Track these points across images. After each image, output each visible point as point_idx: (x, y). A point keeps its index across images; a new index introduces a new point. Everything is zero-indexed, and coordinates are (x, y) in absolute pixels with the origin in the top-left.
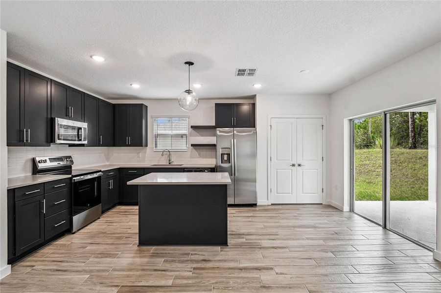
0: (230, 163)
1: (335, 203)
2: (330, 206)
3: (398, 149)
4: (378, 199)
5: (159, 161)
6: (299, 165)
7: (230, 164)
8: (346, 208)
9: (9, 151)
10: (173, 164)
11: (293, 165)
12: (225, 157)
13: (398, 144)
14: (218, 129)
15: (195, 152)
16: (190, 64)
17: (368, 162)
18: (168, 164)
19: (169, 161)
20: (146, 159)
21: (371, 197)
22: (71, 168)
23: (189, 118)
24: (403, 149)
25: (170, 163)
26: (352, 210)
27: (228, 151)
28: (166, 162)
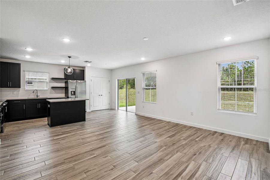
1: (113, 108)
2: (111, 109)
3: (131, 90)
4: (124, 106)
5: (29, 95)
6: (102, 95)
7: (75, 96)
8: (117, 108)
11: (99, 95)
12: (73, 93)
13: (132, 88)
14: (69, 80)
15: (53, 91)
16: (70, 57)
17: (122, 95)
18: (36, 97)
19: (37, 95)
20: (19, 95)
21: (123, 106)
23: (49, 73)
24: (133, 90)
26: (118, 109)
27: (74, 90)
28: (34, 97)
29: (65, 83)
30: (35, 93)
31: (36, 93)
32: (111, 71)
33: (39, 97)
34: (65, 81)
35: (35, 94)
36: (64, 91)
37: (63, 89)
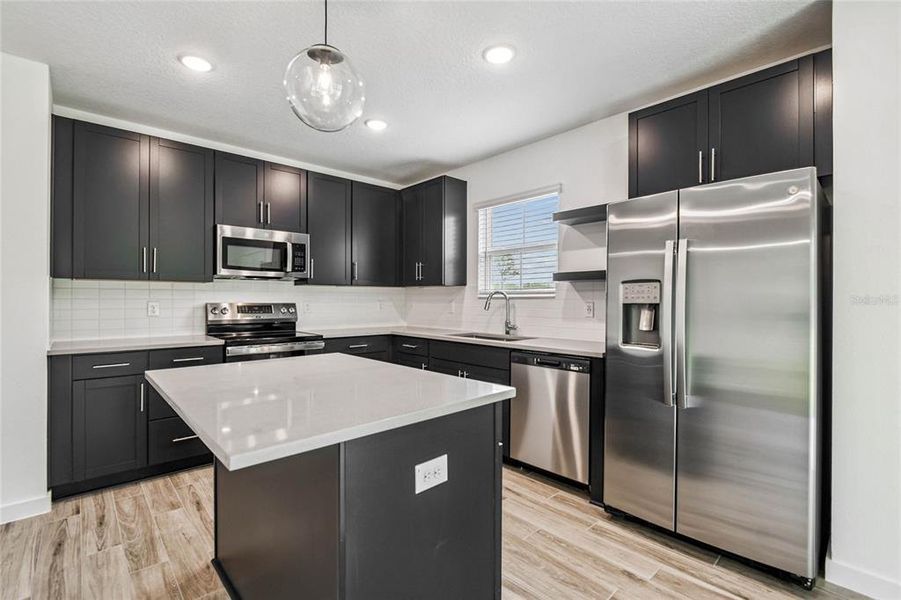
9: (53, 288)
10: (520, 334)
20: (464, 318)
22: (294, 328)
23: (560, 192)
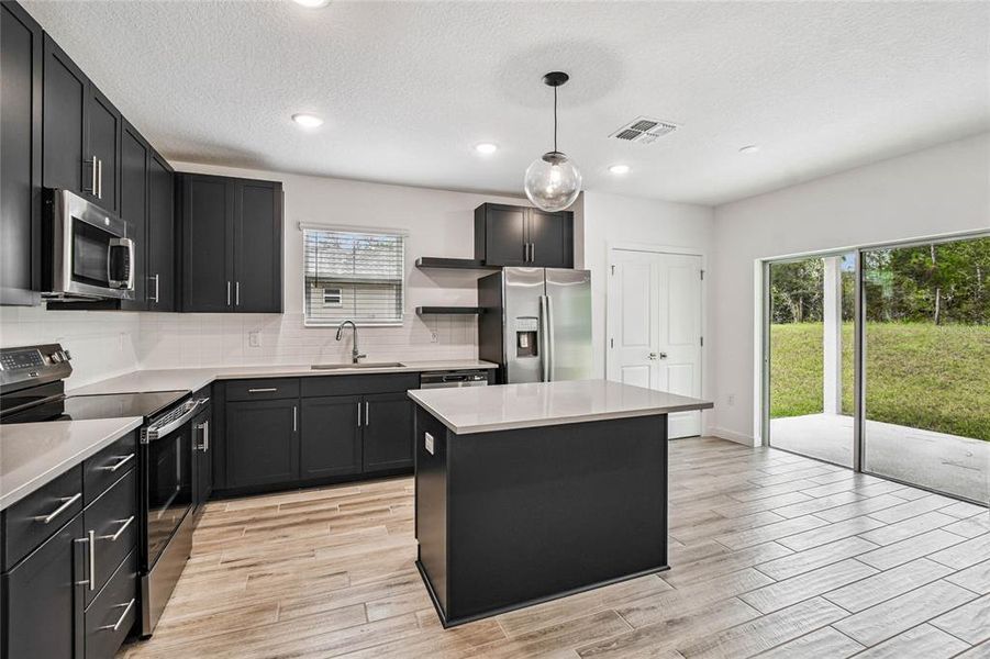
0: (536, 354)
1: (727, 431)
6: (663, 356)
7: (538, 358)
8: (758, 441)
11: (653, 357)
12: (525, 342)
14: (506, 269)
15: (424, 330)
16: (556, 79)
18: (350, 362)
19: (355, 353)
25: (355, 361)
26: (766, 444)
27: (533, 326)
28: (343, 357)
29: (479, 288)
30: (344, 340)
31: (348, 341)
32: (714, 211)
33: (361, 361)
34: (478, 274)
35: (348, 344)
36: (473, 330)
37: (470, 320)
